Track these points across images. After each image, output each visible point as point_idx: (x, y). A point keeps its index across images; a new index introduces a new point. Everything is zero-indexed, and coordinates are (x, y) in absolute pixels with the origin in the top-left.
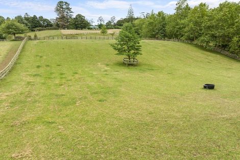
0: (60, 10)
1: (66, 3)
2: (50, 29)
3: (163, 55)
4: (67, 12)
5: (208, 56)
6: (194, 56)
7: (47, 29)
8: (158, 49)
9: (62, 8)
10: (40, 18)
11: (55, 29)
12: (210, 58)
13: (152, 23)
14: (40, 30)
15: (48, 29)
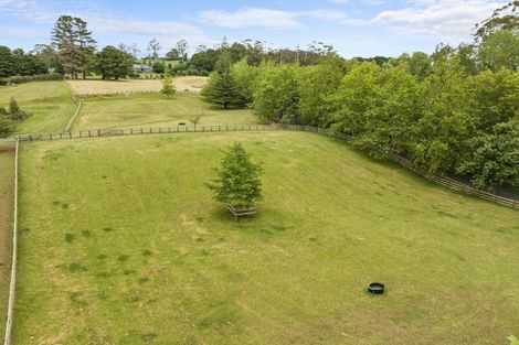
0: (65, 35)
1: (78, 20)
2: (43, 79)
3: (297, 179)
4: (82, 42)
5: (377, 174)
6: (352, 177)
7: (34, 79)
8: (288, 162)
9: (70, 31)
10: (16, 52)
11: (55, 78)
12: (381, 180)
13: (272, 90)
14: (17, 82)
15: (39, 79)
